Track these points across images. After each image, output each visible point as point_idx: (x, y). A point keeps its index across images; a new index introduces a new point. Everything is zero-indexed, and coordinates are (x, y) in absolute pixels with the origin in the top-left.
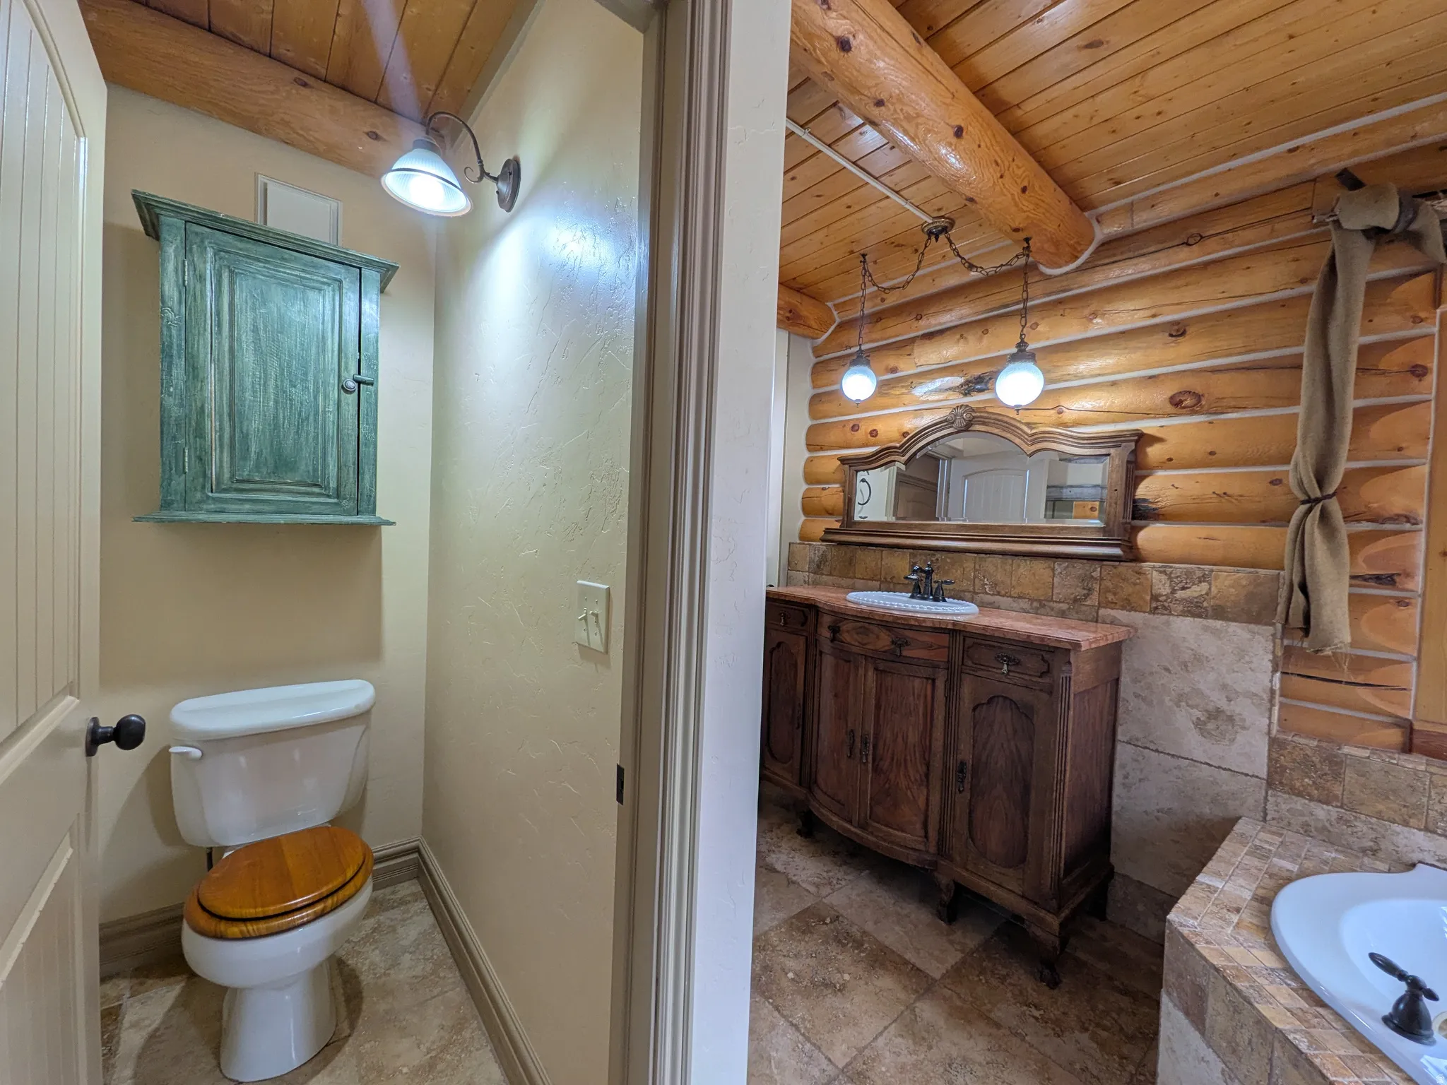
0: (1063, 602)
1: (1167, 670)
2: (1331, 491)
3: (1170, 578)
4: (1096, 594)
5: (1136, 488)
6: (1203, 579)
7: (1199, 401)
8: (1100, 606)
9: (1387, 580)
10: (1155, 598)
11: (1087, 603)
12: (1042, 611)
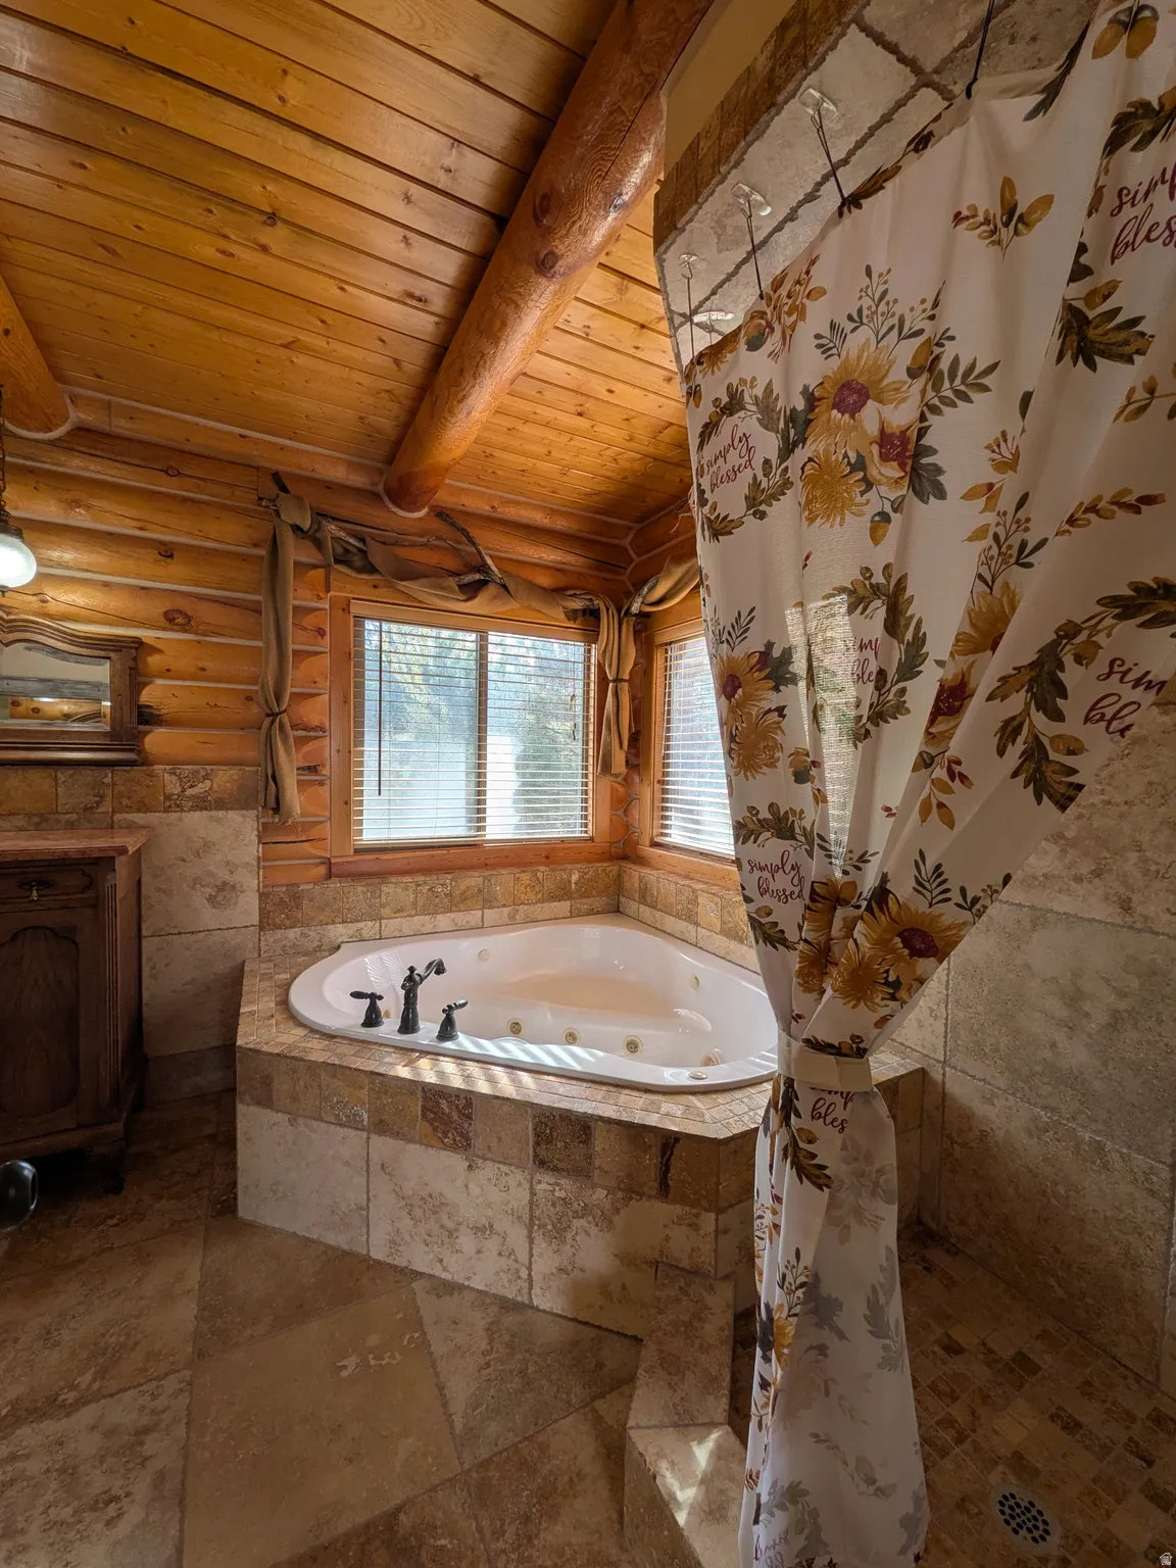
0: (71, 813)
1: (184, 860)
2: (283, 708)
3: (180, 780)
4: (109, 799)
5: (139, 693)
6: (206, 777)
7: (190, 621)
8: (114, 812)
9: (313, 769)
10: (168, 797)
11: (99, 811)
12: (44, 825)
